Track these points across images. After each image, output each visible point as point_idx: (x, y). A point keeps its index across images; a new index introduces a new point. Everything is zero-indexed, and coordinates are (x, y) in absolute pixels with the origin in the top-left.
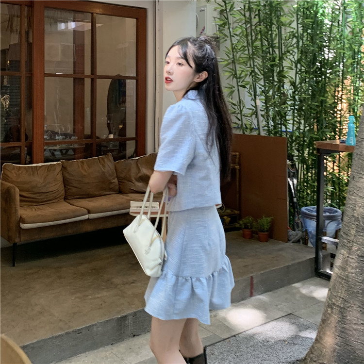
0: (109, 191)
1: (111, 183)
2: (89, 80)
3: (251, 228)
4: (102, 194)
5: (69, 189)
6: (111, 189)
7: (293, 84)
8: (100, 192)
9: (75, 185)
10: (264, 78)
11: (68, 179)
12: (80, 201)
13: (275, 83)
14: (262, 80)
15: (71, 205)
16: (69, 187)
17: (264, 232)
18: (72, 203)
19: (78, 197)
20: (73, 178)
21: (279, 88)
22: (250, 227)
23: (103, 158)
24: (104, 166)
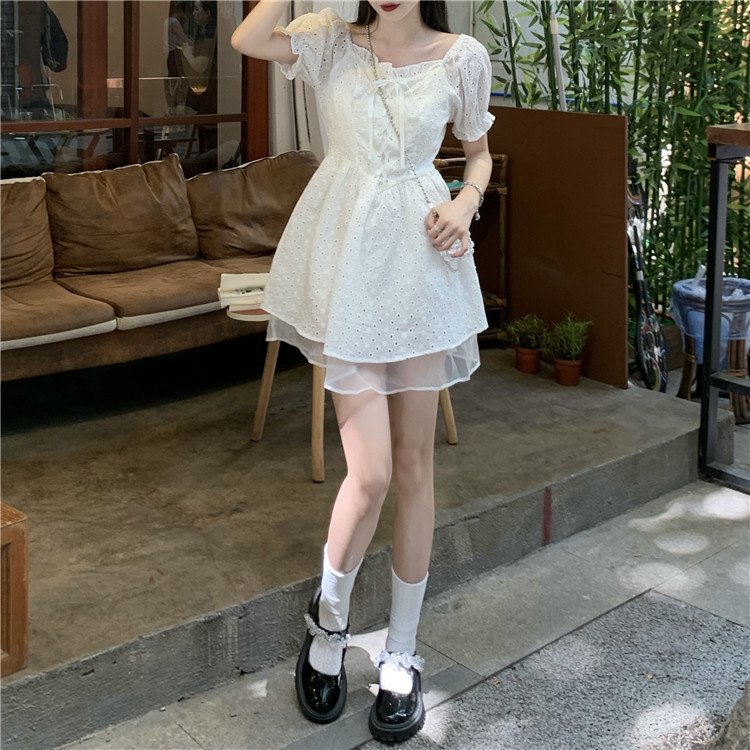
0: (172, 254)
1: (178, 232)
3: (537, 346)
4: (153, 262)
5: (66, 248)
6: (177, 249)
8: (150, 256)
9: (81, 238)
11: (63, 221)
12: (93, 282)
15: (71, 291)
16: (65, 244)
17: (570, 359)
18: (72, 286)
19: (89, 269)
20: (74, 220)
22: (533, 345)
23: (155, 168)
24: (159, 190)
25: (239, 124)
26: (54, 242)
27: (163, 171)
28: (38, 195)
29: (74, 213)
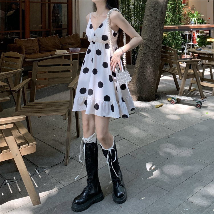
1: (58, 46)
2: (48, 4)
7: (134, 5)
9: (43, 47)
10: (122, 3)
13: (126, 5)
14: (121, 4)
16: (41, 48)
19: (45, 51)
21: (128, 7)
24: (55, 40)
25: (67, 30)
27: (56, 37)
28: (37, 41)
29: (42, 43)
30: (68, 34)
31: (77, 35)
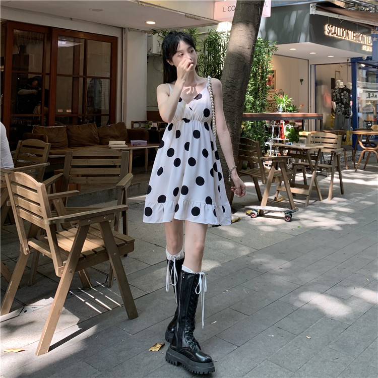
0: (94, 143)
1: (95, 139)
5: (71, 141)
8: (89, 144)
9: (75, 139)
20: (73, 135)
23: (90, 125)
24: (91, 129)
25: (108, 117)
26: (68, 140)
27: (92, 125)
28: (65, 129)
30: (109, 123)
31: (122, 125)
